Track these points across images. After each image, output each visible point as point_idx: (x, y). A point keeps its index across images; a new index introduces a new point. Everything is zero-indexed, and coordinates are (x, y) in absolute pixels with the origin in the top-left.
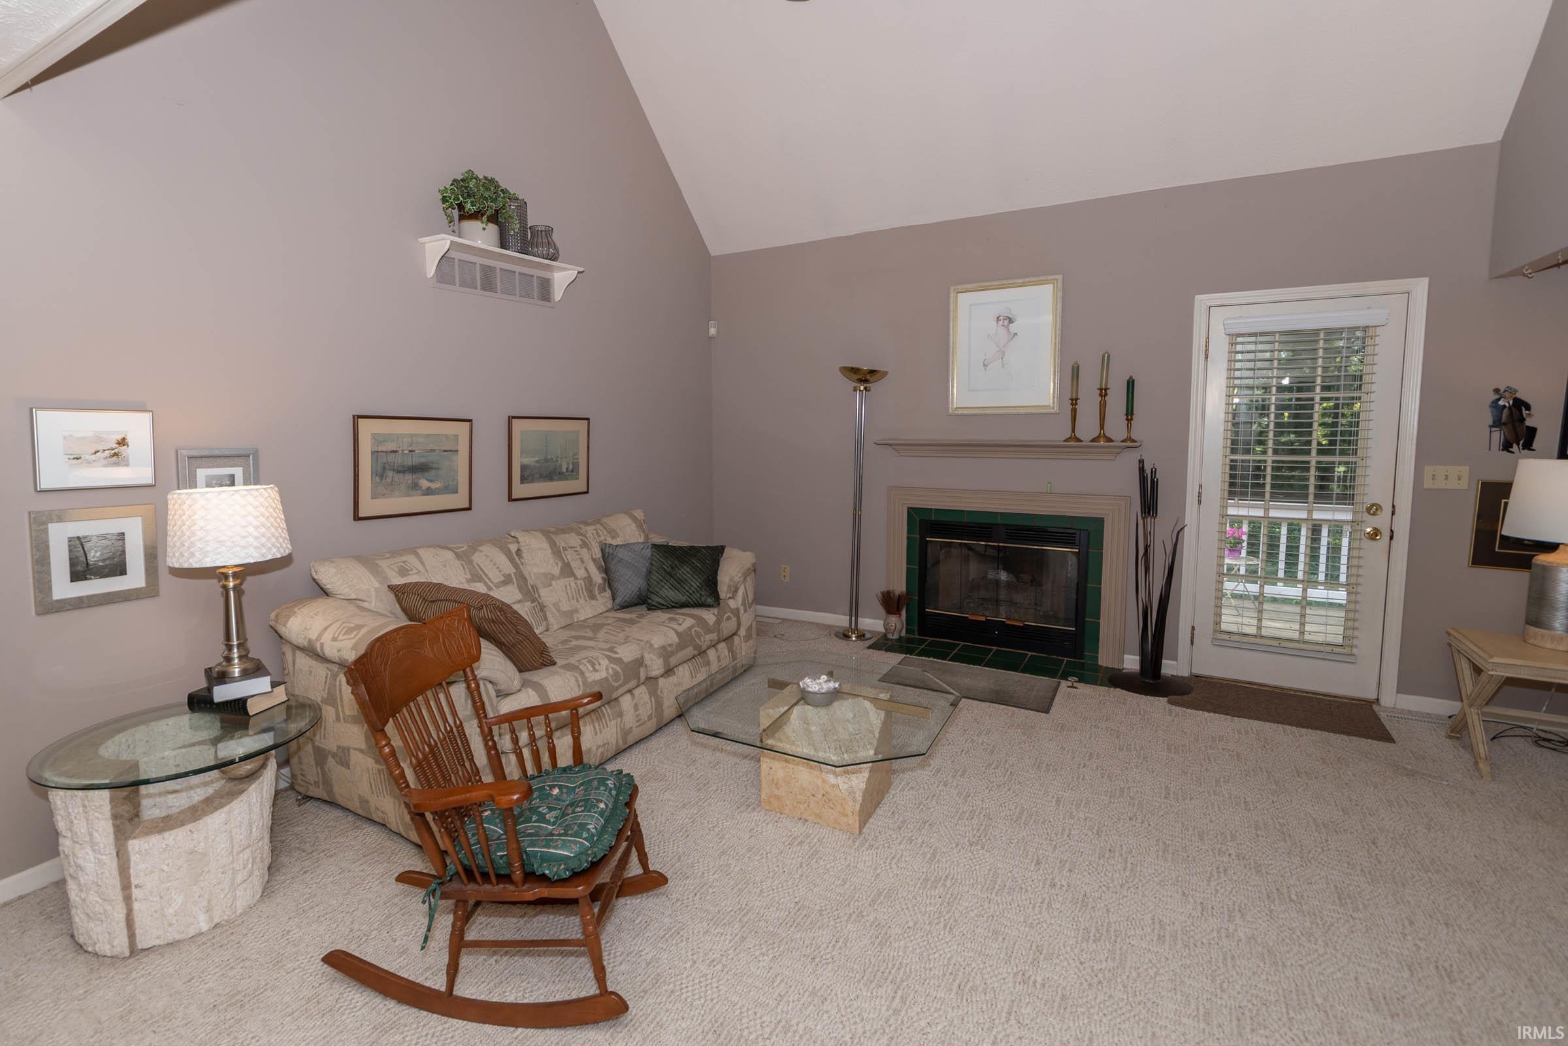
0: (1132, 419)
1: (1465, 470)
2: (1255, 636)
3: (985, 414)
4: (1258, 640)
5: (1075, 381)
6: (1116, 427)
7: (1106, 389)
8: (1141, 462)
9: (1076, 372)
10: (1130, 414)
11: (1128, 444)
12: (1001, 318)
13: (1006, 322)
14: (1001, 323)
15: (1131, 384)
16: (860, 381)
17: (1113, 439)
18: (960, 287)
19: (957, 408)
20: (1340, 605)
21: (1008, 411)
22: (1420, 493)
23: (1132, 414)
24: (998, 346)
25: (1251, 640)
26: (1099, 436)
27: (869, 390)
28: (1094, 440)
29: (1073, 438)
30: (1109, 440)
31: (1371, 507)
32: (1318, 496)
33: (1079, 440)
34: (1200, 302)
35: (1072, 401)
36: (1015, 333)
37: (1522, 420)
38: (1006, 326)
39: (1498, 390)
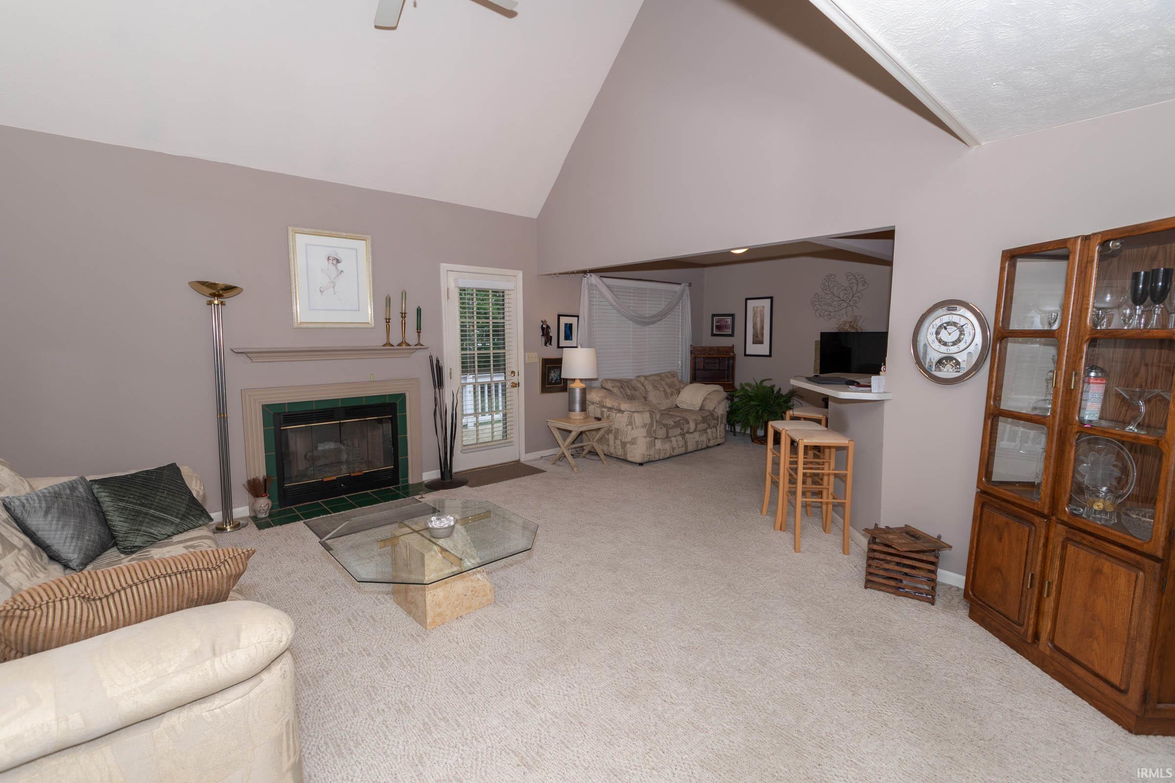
0: (420, 332)
1: (536, 354)
2: (477, 444)
3: (325, 328)
4: (479, 445)
5: (388, 308)
6: (412, 338)
7: (405, 314)
8: (431, 357)
9: (388, 301)
10: (419, 329)
11: (418, 347)
12: (331, 258)
13: (335, 262)
14: (331, 261)
15: (419, 311)
16: (213, 295)
17: (410, 344)
18: (298, 229)
19: (301, 323)
20: (500, 421)
21: (342, 326)
22: (526, 364)
23: (420, 329)
24: (330, 279)
25: (475, 446)
26: (402, 342)
27: (225, 305)
28: (399, 345)
29: (388, 344)
30: (408, 345)
31: (512, 372)
32: (494, 369)
33: (392, 345)
34: (443, 268)
35: (387, 320)
36: (342, 271)
37: (549, 333)
38: (336, 266)
39: (543, 322)
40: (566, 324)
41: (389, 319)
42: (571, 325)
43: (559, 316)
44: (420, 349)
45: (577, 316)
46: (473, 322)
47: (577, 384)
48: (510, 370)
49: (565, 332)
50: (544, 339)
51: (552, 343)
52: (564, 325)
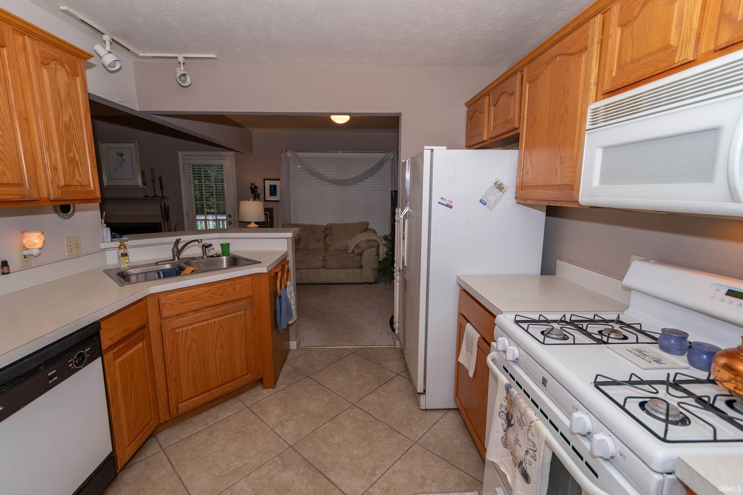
5: (144, 178)
7: (154, 180)
8: (161, 204)
9: (143, 174)
13: (121, 155)
14: (119, 155)
15: (161, 179)
19: (107, 185)
21: (125, 187)
23: (163, 189)
24: (119, 164)
28: (153, 197)
29: (146, 196)
30: (158, 197)
31: (229, 215)
32: (218, 213)
33: (148, 197)
34: (180, 154)
35: (144, 184)
36: (125, 160)
37: (257, 191)
38: (121, 158)
39: (251, 184)
40: (271, 186)
41: (145, 183)
42: (275, 187)
43: (264, 180)
44: (164, 199)
45: (279, 180)
46: (202, 185)
47: (253, 225)
48: (228, 213)
49: (270, 191)
50: (253, 195)
51: (260, 198)
52: (269, 186)
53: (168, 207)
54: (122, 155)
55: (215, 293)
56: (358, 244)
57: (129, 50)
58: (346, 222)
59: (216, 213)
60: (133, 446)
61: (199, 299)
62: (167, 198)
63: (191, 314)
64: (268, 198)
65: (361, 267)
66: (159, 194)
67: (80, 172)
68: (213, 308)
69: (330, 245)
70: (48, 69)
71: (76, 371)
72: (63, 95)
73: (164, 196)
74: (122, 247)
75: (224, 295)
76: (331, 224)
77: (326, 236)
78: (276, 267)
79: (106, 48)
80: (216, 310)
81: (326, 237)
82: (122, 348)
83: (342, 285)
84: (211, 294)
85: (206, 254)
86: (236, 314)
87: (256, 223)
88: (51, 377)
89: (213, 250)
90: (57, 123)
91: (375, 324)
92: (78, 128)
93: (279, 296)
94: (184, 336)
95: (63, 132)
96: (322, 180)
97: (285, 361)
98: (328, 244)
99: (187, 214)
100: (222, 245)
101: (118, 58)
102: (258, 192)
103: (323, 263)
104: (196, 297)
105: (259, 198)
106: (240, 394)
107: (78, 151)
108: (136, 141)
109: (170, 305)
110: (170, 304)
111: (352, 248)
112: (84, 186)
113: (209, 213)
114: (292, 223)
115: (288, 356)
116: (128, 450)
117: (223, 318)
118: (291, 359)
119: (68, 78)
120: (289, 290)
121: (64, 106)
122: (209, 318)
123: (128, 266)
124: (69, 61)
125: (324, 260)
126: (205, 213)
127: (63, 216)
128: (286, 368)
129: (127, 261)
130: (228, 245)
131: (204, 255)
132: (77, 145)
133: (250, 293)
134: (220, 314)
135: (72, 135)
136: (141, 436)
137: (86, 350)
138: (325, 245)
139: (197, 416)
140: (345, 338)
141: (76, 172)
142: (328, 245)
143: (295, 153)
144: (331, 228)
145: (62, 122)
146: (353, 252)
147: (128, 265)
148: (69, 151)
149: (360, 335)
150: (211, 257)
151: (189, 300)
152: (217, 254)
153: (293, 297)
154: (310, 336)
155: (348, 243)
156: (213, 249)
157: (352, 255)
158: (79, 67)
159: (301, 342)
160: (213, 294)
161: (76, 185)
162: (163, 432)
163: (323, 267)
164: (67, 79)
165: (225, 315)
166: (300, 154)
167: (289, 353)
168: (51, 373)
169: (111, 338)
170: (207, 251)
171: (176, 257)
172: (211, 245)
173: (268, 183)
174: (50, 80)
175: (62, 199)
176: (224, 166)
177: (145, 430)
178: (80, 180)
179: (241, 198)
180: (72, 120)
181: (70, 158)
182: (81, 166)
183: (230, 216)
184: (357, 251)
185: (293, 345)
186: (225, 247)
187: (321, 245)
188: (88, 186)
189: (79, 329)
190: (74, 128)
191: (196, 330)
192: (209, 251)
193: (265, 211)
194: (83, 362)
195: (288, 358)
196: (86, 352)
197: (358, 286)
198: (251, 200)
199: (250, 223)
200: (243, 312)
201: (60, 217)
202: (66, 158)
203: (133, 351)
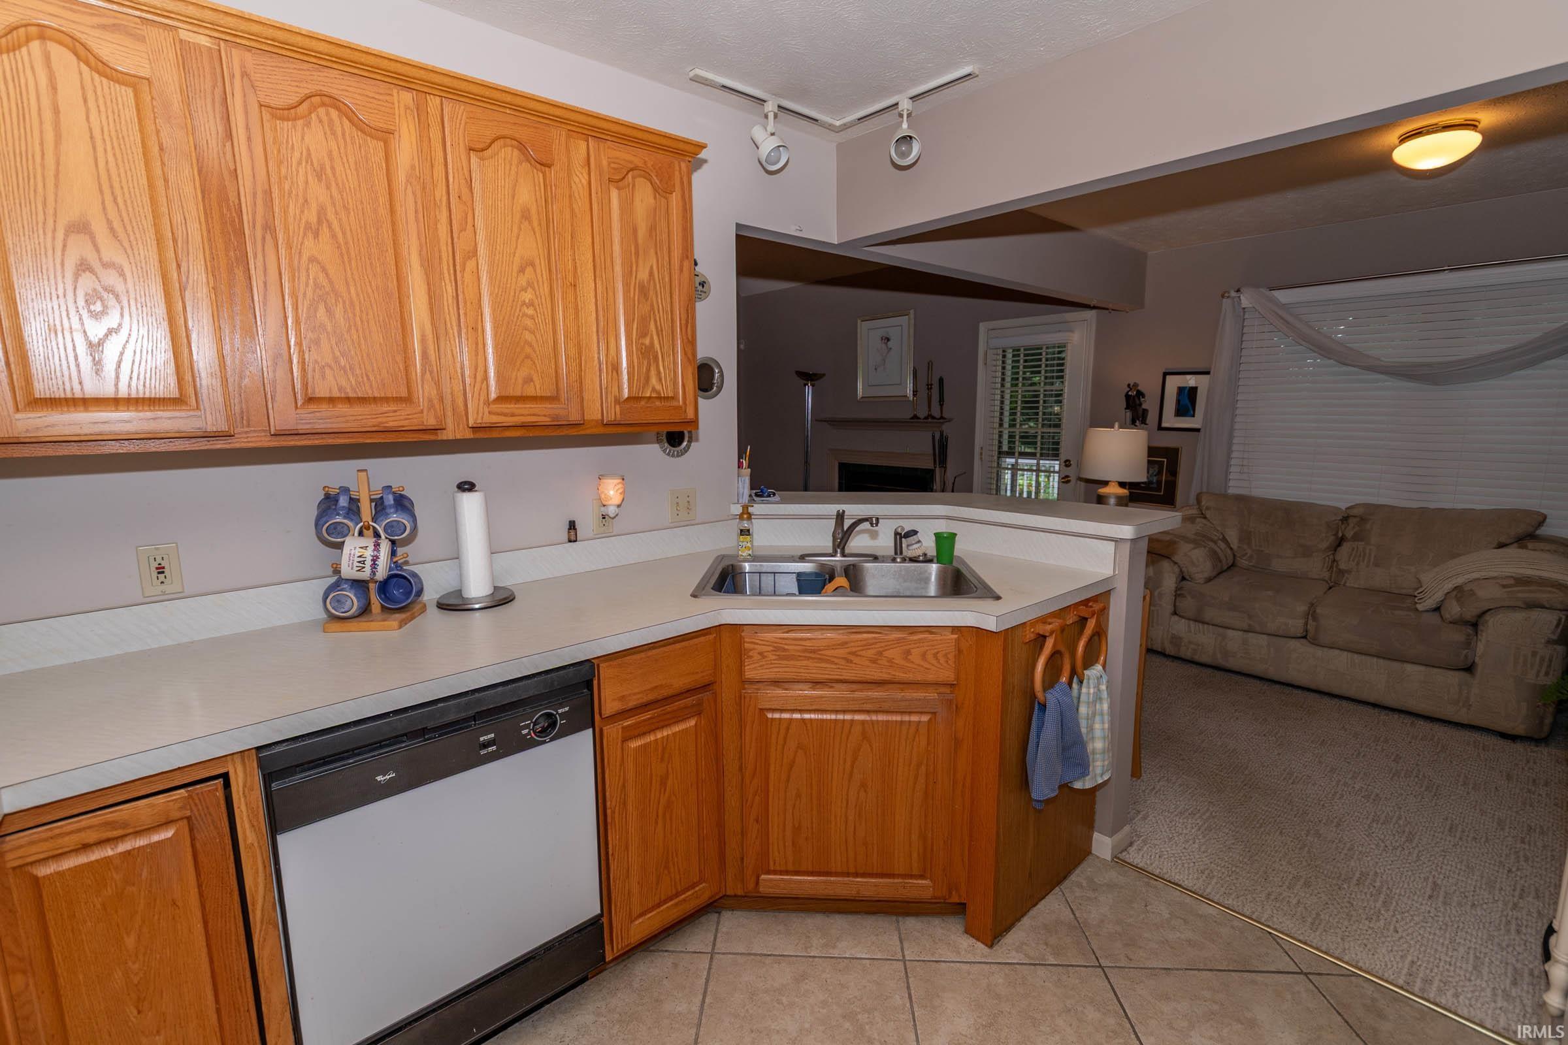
0: (942, 405)
6: (935, 409)
7: (930, 385)
8: (941, 432)
11: (939, 420)
12: (884, 338)
13: (886, 341)
14: (883, 341)
15: (941, 381)
16: (808, 379)
17: (935, 417)
18: (862, 319)
19: (859, 397)
21: (887, 399)
23: (942, 401)
24: (881, 357)
26: (928, 415)
27: (814, 386)
28: (926, 418)
29: (915, 417)
30: (933, 418)
31: (1066, 461)
32: (1042, 455)
33: (919, 418)
34: (983, 327)
35: (915, 393)
36: (891, 349)
37: (1140, 405)
38: (886, 344)
39: (1129, 385)
40: (1181, 390)
41: (918, 392)
42: (1193, 391)
43: (1165, 374)
44: (943, 423)
45: (1208, 373)
46: (1017, 392)
47: (1113, 490)
48: (1063, 457)
49: (1178, 402)
50: (1129, 414)
51: (1147, 422)
52: (1175, 391)
53: (947, 439)
54: (888, 340)
55: (859, 653)
56: (1466, 588)
57: (817, 120)
58: (1432, 506)
59: (1038, 455)
60: (649, 918)
61: (820, 659)
62: (950, 420)
63: (801, 686)
64: (1170, 420)
65: (1469, 669)
66: (936, 412)
67: (659, 373)
68: (854, 686)
69: (1349, 572)
70: (618, 188)
71: (532, 744)
72: (642, 233)
73: (944, 415)
74: (745, 516)
75: (879, 662)
76: (1367, 506)
77: (1340, 542)
78: (1043, 620)
79: (768, 129)
80: (858, 694)
81: (1339, 545)
82: (644, 721)
83: (1370, 710)
84: (850, 653)
85: (901, 553)
86: (906, 718)
87: (1122, 485)
88: (485, 745)
89: (918, 545)
90: (627, 284)
91: (1460, 904)
92: (665, 288)
93: (1039, 703)
94: (782, 732)
95: (634, 301)
96: (1356, 369)
97: (1059, 883)
98: (1342, 566)
99: (981, 454)
100: (938, 536)
101: (783, 142)
102: (1144, 406)
103: (1306, 624)
104: (814, 652)
105: (1144, 422)
106: (907, 913)
107: (659, 332)
108: (912, 312)
109: (760, 657)
110: (761, 654)
111: (1439, 596)
112: (664, 397)
113: (1023, 455)
114: (1231, 491)
115: (1078, 871)
116: (637, 922)
117: (874, 718)
118: (1080, 886)
119: (655, 198)
120: (1089, 694)
121: (641, 252)
122: (838, 707)
123: (750, 555)
124: (660, 165)
125: (1311, 613)
126: (1017, 454)
127: (670, 451)
128: (1051, 907)
129: (749, 545)
130: (953, 536)
131: (896, 553)
132: (658, 323)
133: (948, 675)
134: (868, 707)
135: (652, 305)
136: (672, 905)
137: (560, 711)
138: (1332, 567)
139: (803, 915)
140: (1294, 901)
141: (653, 372)
142: (1341, 572)
143: (1268, 293)
144: (1363, 520)
145: (635, 283)
146: (1437, 609)
147: (750, 552)
148: (643, 333)
149: (1370, 919)
150: (913, 560)
151: (800, 656)
152: (925, 555)
153: (1102, 714)
154: (1170, 839)
155: (1426, 578)
156: (919, 542)
157: (1434, 619)
158: (677, 173)
159: (1135, 847)
160: (854, 653)
161: (650, 398)
162: (735, 912)
163: (1305, 637)
164: (652, 201)
165: (880, 711)
166: (1283, 296)
167: (1084, 865)
168: (486, 738)
169: (623, 697)
170: (904, 546)
171: (839, 550)
172: (915, 532)
173: (1173, 383)
174: (621, 209)
175: (622, 422)
176: (1069, 347)
177: (683, 896)
178: (658, 387)
179: (1100, 420)
180: (653, 276)
181: (643, 347)
182: (663, 361)
183: (1067, 464)
184: (1454, 609)
185: (1102, 845)
186: (945, 542)
187: (1315, 566)
188: (672, 398)
189: (551, 668)
190: (656, 292)
191: (809, 725)
192: (908, 546)
193: (1149, 456)
194: (550, 730)
195: (1073, 877)
196: (560, 715)
197: (1440, 731)
198: (1117, 425)
199: (1105, 483)
200: (925, 718)
201: (665, 452)
202: (637, 349)
203: (670, 733)
